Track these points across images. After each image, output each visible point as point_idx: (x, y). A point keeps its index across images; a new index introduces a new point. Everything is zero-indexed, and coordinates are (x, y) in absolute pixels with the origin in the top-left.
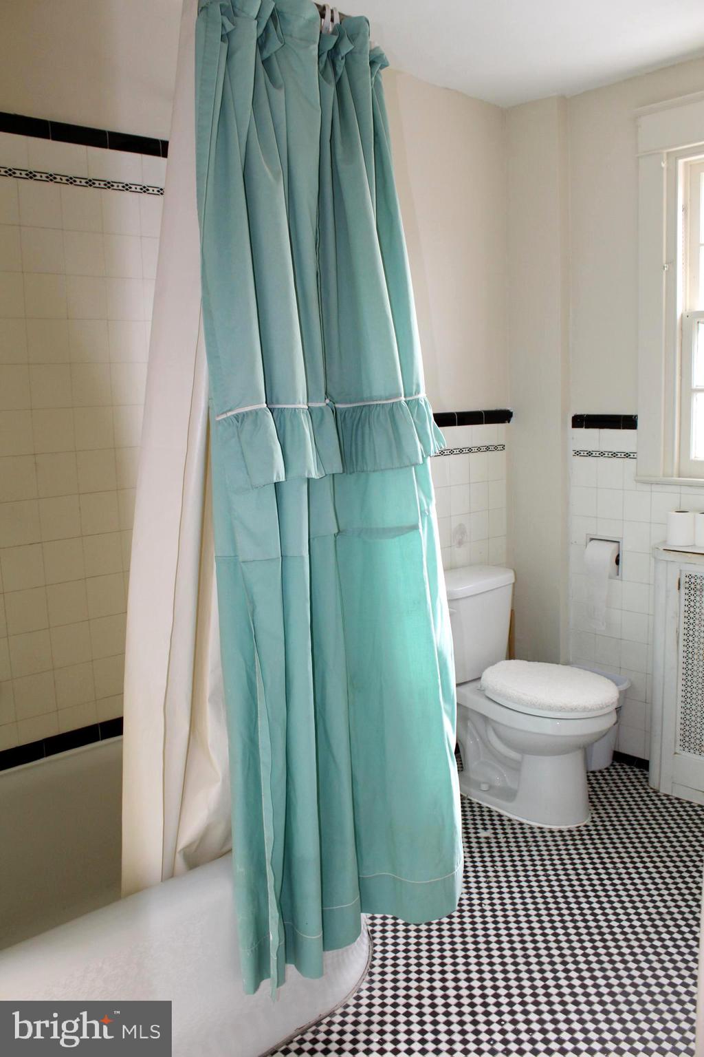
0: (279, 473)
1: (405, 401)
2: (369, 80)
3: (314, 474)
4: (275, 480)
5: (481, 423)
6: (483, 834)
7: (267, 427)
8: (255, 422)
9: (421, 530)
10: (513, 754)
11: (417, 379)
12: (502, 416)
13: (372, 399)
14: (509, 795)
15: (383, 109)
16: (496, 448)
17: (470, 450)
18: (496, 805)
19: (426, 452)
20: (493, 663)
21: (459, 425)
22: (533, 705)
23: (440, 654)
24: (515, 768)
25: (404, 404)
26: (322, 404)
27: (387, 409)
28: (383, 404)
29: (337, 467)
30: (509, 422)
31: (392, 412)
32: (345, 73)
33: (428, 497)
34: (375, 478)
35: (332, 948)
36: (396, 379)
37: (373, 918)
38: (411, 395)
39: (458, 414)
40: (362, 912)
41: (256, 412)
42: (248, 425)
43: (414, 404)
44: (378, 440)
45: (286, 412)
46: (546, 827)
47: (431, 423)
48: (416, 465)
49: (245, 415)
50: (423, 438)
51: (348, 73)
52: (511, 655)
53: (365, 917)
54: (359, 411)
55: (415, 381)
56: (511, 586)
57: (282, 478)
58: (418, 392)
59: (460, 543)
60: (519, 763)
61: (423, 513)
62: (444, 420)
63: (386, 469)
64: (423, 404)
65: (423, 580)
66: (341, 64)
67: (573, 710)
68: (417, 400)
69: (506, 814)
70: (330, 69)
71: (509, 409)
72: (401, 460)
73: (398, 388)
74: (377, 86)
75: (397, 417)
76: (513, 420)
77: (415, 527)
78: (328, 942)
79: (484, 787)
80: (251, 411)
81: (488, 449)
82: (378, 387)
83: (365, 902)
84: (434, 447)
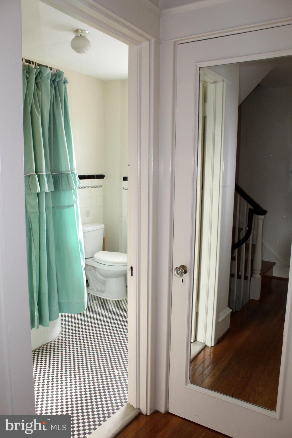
0: (39, 190)
1: (71, 173)
2: (64, 87)
3: (47, 191)
4: (38, 192)
5: (95, 178)
6: (94, 302)
7: (35, 179)
8: (33, 177)
9: (74, 206)
10: (104, 279)
11: (74, 167)
12: (101, 177)
13: (62, 172)
14: (102, 292)
15: (67, 95)
16: (99, 187)
17: (91, 187)
18: (99, 295)
19: (76, 186)
20: (97, 251)
21: (88, 179)
22: (109, 262)
23: (80, 241)
24: (104, 283)
25: (70, 173)
26: (49, 173)
27: (66, 175)
28: (65, 174)
29: (53, 189)
30: (104, 178)
31: (67, 176)
32: (57, 86)
33: (77, 198)
34: (62, 193)
35: (51, 321)
36: (68, 167)
37: (62, 314)
38: (72, 171)
39: (87, 175)
40: (59, 313)
41: (33, 175)
42: (31, 178)
43: (73, 173)
44: (63, 183)
45: (40, 175)
46: (114, 300)
47: (78, 178)
48: (73, 189)
49: (30, 175)
50: (75, 183)
51: (58, 85)
52: (104, 249)
53: (60, 314)
54: (58, 175)
55: (73, 167)
56: (103, 229)
57: (39, 192)
58: (74, 170)
59: (88, 216)
60: (105, 281)
61: (75, 203)
62: (82, 177)
63: (65, 190)
64: (75, 173)
65: (75, 219)
66: (56, 84)
67: (120, 263)
68: (74, 173)
69: (102, 297)
70: (53, 85)
71: (104, 174)
72: (70, 188)
73: (69, 169)
74: (65, 88)
75: (68, 177)
76: (105, 178)
77: (73, 206)
78: (51, 319)
79: (95, 290)
80: (32, 175)
81: (97, 187)
82: (63, 169)
83: (60, 310)
84: (78, 185)
